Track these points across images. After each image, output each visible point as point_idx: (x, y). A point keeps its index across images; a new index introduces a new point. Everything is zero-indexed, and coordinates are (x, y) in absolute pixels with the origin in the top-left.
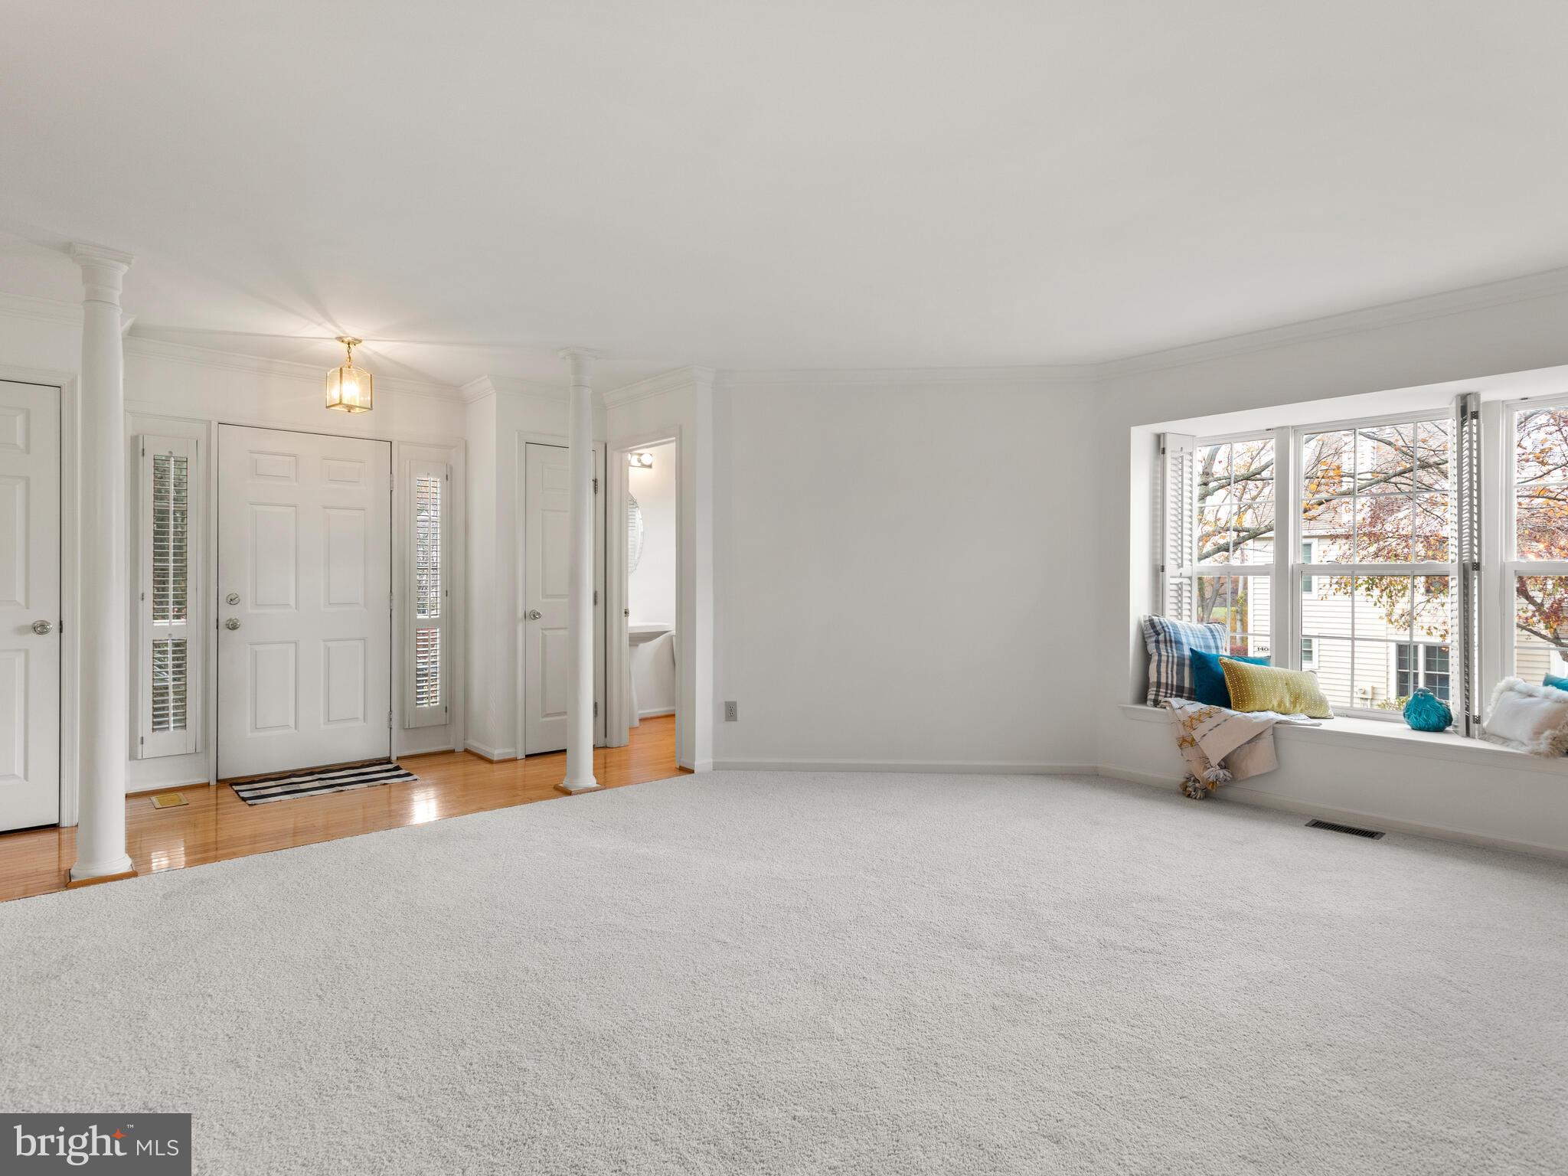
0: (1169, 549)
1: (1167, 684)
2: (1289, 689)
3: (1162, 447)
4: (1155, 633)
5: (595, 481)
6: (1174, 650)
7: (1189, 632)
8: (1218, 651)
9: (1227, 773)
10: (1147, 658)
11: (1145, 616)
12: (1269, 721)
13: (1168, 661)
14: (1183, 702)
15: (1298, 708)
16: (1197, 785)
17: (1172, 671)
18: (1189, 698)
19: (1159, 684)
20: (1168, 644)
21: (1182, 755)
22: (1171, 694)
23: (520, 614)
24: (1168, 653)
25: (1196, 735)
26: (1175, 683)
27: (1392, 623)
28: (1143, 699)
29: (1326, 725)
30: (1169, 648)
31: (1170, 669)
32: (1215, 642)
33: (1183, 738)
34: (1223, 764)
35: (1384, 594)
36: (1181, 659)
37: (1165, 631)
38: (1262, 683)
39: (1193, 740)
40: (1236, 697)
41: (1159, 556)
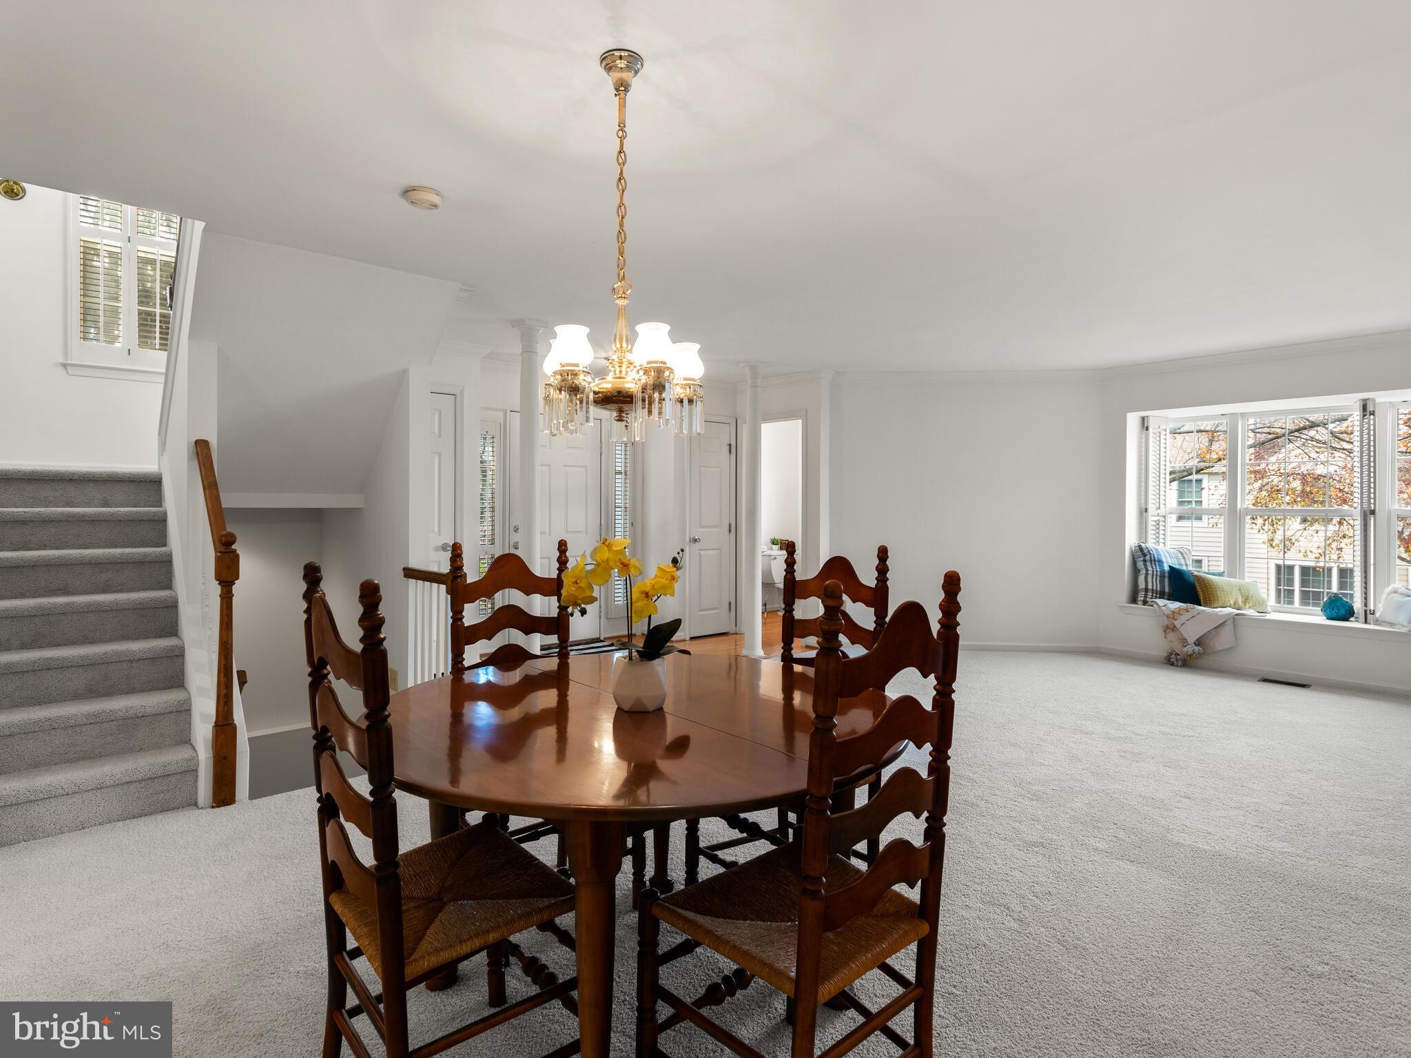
0: (1151, 497)
1: (1153, 589)
2: (1241, 593)
3: (1146, 425)
4: (1142, 556)
5: (730, 445)
6: (1157, 567)
7: (1167, 554)
8: (1187, 568)
9: (1201, 649)
10: (1135, 571)
11: (1135, 543)
12: (1229, 614)
13: (1153, 574)
14: (1166, 602)
15: (1247, 606)
16: (1179, 657)
17: (1156, 581)
18: (1168, 599)
19: (1146, 590)
20: (1153, 563)
21: (1166, 637)
22: (1156, 597)
23: (688, 539)
24: (1152, 568)
25: (1177, 624)
26: (1158, 589)
27: (1273, 547)
28: (1134, 599)
29: (1268, 617)
30: (1154, 566)
31: (1154, 580)
32: (1185, 561)
33: (1167, 625)
34: (1197, 643)
35: (1267, 522)
36: (1163, 572)
37: (1150, 554)
38: (1223, 589)
39: (1175, 626)
40: (1205, 598)
41: (1143, 501)
